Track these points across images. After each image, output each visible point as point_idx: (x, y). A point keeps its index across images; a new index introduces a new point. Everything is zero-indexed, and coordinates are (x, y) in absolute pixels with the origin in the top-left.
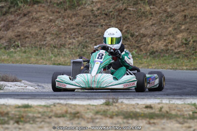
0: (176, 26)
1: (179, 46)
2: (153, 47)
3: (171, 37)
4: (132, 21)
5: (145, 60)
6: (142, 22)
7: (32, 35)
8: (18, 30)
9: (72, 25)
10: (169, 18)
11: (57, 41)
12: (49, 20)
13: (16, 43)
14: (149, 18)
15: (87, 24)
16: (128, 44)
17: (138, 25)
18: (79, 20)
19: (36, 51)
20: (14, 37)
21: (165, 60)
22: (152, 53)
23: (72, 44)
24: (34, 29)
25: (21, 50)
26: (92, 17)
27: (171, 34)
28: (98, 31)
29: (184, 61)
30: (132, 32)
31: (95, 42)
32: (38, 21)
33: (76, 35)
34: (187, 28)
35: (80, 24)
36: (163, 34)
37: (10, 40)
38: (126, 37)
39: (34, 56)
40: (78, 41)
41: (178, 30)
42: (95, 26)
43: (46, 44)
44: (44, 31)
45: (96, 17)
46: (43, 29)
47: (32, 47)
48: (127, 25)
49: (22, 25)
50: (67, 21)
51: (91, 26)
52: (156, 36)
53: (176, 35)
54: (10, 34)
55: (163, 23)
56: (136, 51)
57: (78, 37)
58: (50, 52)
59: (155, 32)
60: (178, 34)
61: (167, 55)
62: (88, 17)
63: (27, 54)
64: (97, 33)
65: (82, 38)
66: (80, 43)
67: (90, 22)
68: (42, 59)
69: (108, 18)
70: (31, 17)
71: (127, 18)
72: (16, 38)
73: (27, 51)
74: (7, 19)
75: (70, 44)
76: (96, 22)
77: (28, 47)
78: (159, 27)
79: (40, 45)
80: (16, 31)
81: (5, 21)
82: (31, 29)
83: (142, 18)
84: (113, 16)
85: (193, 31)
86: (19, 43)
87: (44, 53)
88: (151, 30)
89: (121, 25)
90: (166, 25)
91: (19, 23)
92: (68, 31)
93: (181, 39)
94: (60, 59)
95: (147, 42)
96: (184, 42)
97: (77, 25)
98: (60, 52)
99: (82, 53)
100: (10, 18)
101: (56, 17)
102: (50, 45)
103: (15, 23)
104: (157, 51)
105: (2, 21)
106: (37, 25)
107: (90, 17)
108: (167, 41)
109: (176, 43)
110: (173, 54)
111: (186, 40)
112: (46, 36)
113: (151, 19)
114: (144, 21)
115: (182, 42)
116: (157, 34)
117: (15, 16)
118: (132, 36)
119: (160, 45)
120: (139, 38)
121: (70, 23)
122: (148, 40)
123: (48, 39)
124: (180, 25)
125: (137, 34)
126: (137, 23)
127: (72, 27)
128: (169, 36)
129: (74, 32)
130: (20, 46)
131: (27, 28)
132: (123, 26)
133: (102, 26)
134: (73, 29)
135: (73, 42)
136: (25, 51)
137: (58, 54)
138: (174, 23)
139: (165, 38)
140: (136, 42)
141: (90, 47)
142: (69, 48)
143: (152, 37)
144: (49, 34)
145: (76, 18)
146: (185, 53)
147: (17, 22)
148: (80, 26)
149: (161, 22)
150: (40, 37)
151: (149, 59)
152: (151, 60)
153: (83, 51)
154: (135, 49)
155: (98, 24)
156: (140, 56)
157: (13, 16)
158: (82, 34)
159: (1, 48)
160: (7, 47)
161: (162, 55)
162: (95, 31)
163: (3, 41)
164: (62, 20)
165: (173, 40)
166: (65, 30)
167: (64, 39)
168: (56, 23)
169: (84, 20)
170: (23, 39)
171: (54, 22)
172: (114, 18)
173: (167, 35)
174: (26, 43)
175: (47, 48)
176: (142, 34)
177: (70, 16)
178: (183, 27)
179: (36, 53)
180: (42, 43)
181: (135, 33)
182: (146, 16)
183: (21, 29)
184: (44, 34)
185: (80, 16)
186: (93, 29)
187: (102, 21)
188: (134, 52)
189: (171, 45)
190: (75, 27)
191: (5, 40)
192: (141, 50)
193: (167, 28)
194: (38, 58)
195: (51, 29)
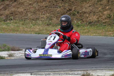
0: (103, 7)
1: (105, 19)
2: (90, 20)
3: (100, 13)
4: (78, 4)
5: (86, 27)
6: (84, 5)
7: (20, 13)
8: (11, 10)
9: (43, 7)
10: (99, 2)
11: (34, 16)
12: (29, 4)
13: (11, 18)
14: (87, 2)
15: (51, 6)
16: (76, 18)
17: (81, 6)
18: (46, 4)
19: (22, 22)
20: (9, 14)
21: (98, 27)
22: (90, 23)
23: (43, 18)
24: (21, 9)
25: (14, 22)
26: (54, 2)
27: (100, 12)
28: (58, 10)
29: (108, 28)
30: (78, 10)
31: (57, 16)
32: (23, 4)
33: (45, 13)
34: (110, 8)
35: (47, 6)
36: (96, 12)
37: (7, 16)
38: (74, 14)
39: (21, 26)
40: (47, 16)
41: (104, 9)
42: (56, 7)
43: (28, 18)
44: (26, 10)
45: (57, 2)
46: (26, 9)
47: (20, 20)
48: (75, 7)
49: (14, 7)
50: (40, 4)
51: (54, 7)
52: (92, 13)
53: (104, 12)
54: (7, 12)
55: (96, 5)
56: (80, 22)
57: (46, 14)
58: (30, 23)
59: (91, 11)
60: (105, 12)
61: (99, 24)
62: (52, 2)
63: (17, 24)
64: (58, 12)
65: (49, 14)
66: (48, 17)
67: (53, 5)
68: (26, 27)
69: (64, 3)
70: (19, 2)
71: (74, 2)
72: (10, 15)
73: (17, 22)
74: (5, 3)
75: (42, 18)
76: (57, 5)
77: (17, 20)
78: (94, 7)
79: (24, 19)
80: (10, 11)
81: (3, 5)
82: (19, 9)
83: (83, 2)
84: (66, 1)
85: (113, 10)
86: (12, 18)
87: (27, 23)
88: (89, 9)
89: (71, 6)
90: (97, 7)
91: (12, 6)
92: (40, 10)
93: (106, 15)
94: (36, 27)
95: (87, 17)
96: (108, 16)
97: (45, 7)
98: (36, 23)
99: (49, 23)
100: (6, 3)
101: (33, 2)
102: (30, 18)
103: (9, 6)
104: (92, 22)
105: (2, 4)
106: (23, 7)
107: (53, 2)
108: (98, 16)
109: (104, 17)
110: (102, 23)
111: (109, 15)
112: (28, 13)
113: (88, 3)
114: (85, 4)
115: (107, 16)
116: (92, 12)
117: (9, 2)
118: (78, 13)
119: (94, 18)
120: (82, 14)
121: (41, 5)
122: (87, 15)
123: (29, 15)
124: (106, 6)
125: (81, 12)
126: (81, 5)
127: (43, 8)
128: (99, 13)
129: (44, 11)
130: (13, 19)
131: (16, 9)
132: (73, 7)
133: (60, 7)
134: (44, 9)
135: (44, 17)
136: (16, 22)
137: (35, 24)
138: (102, 5)
139: (97, 14)
140: (80, 16)
141: (54, 20)
142: (41, 20)
143: (89, 13)
144: (30, 12)
145: (45, 2)
146: (109, 23)
147: (11, 5)
148: (47, 7)
149: (95, 5)
150: (24, 14)
151: (88, 26)
152: (89, 27)
153: (49, 22)
154: (80, 21)
155: (58, 6)
156: (83, 25)
157: (8, 2)
158: (49, 12)
159: (2, 21)
160: (5, 20)
161: (96, 24)
162: (56, 10)
163: (3, 16)
164: (37, 4)
165: (102, 15)
166: (39, 10)
167: (38, 15)
168: (33, 6)
169: (49, 4)
170: (15, 15)
171: (32, 5)
172: (67, 3)
173: (98, 12)
174: (16, 17)
175: (28, 20)
176: (84, 12)
177: (41, 1)
178: (107, 7)
179: (22, 24)
180: (26, 17)
181: (80, 11)
182: (86, 1)
183: (13, 9)
184: (27, 12)
185: (48, 1)
186: (55, 9)
187: (60, 4)
188: (79, 22)
189: (101, 18)
190: (44, 8)
191: (4, 16)
192: (83, 21)
193: (98, 8)
194: (24, 27)
195: (31, 9)
